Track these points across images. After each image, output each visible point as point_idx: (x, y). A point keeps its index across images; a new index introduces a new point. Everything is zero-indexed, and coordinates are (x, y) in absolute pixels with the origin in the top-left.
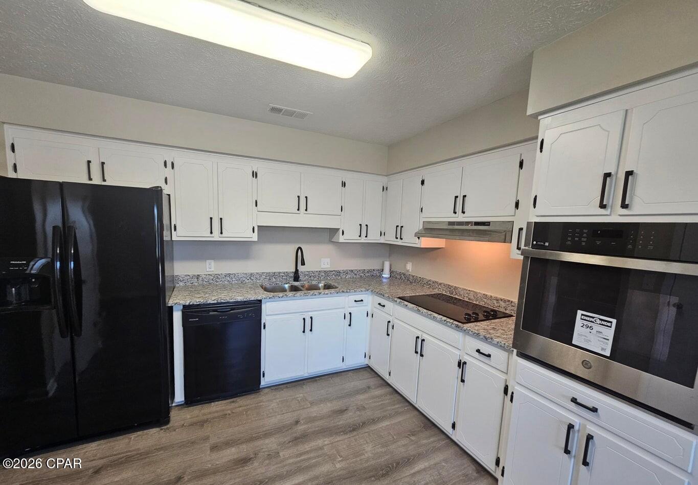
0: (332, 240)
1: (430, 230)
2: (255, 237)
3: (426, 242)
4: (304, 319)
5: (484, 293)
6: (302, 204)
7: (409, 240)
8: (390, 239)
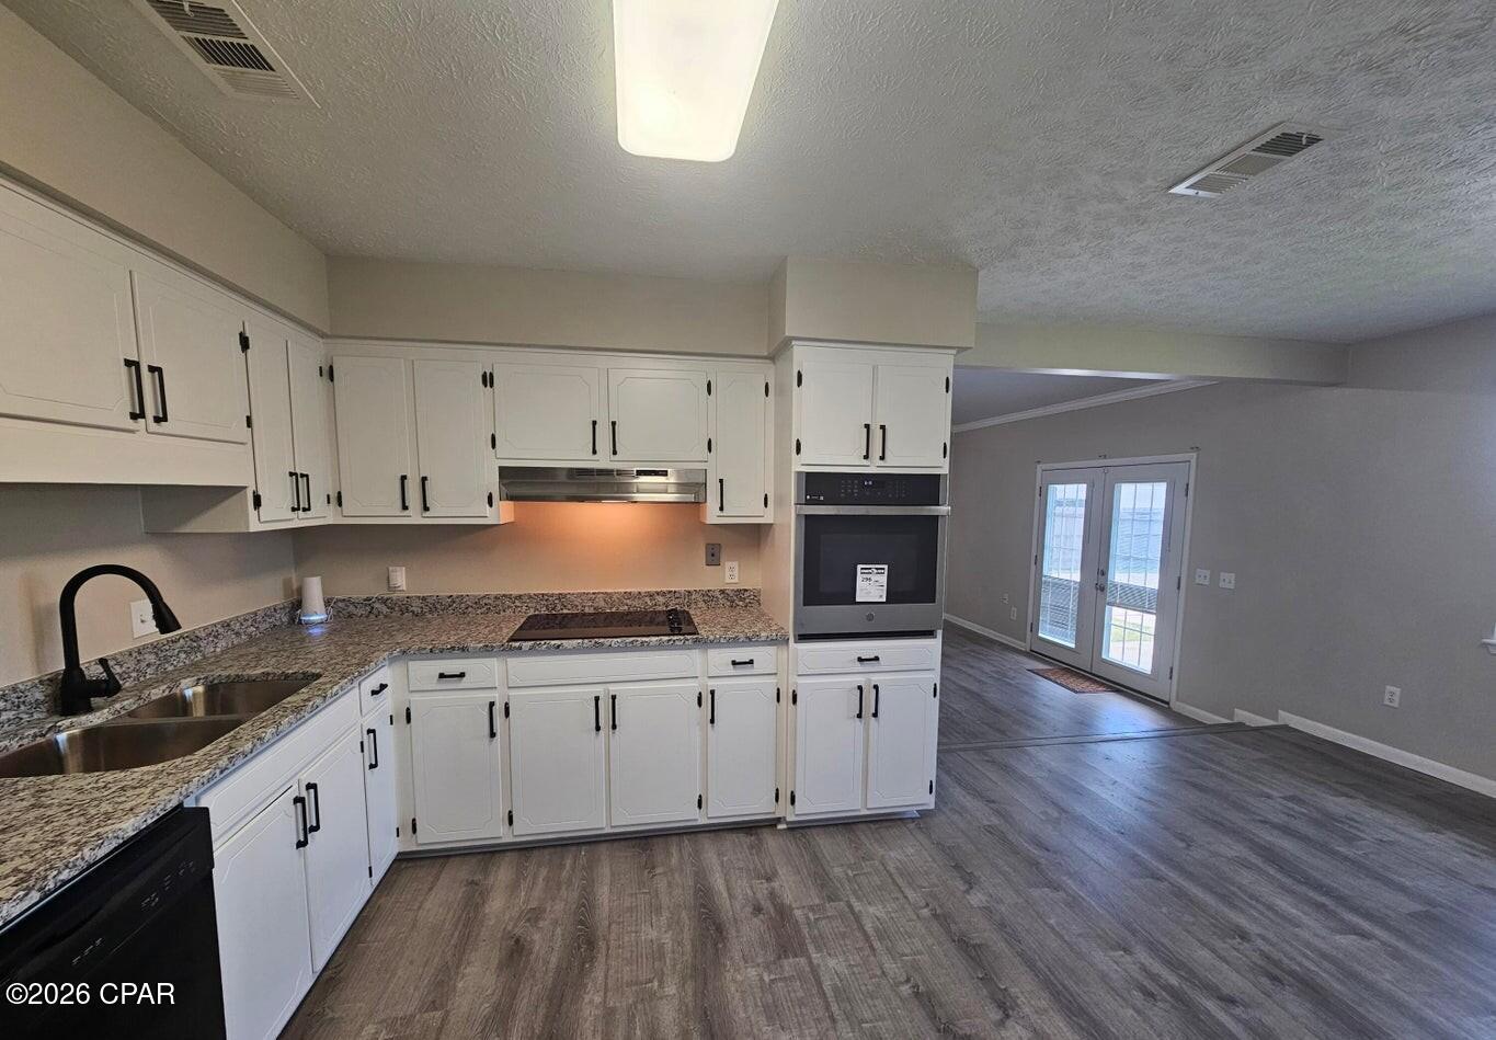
4: (299, 801)
5: (623, 590)
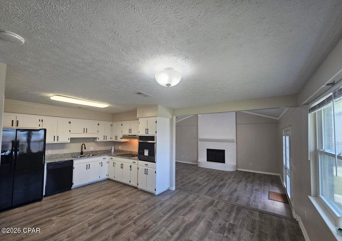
0: (95, 141)
1: (124, 137)
2: (69, 141)
3: (123, 140)
4: (87, 165)
6: (85, 131)
7: (119, 140)
8: (114, 139)
